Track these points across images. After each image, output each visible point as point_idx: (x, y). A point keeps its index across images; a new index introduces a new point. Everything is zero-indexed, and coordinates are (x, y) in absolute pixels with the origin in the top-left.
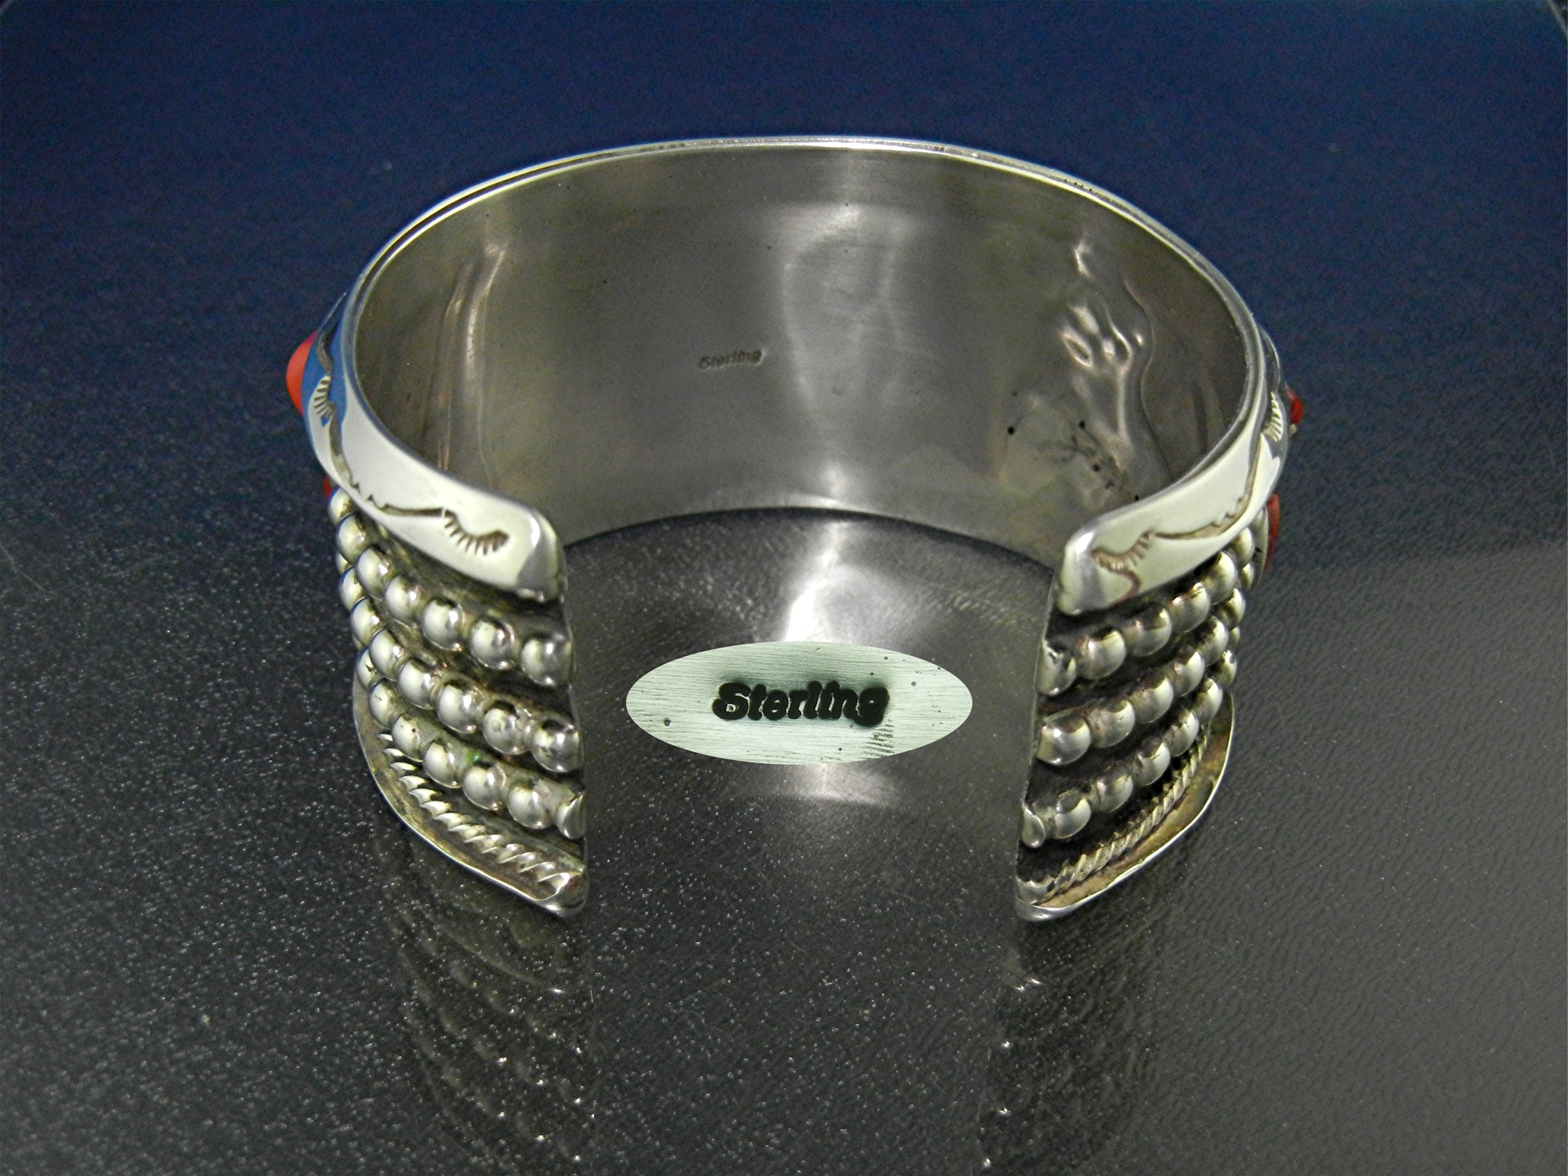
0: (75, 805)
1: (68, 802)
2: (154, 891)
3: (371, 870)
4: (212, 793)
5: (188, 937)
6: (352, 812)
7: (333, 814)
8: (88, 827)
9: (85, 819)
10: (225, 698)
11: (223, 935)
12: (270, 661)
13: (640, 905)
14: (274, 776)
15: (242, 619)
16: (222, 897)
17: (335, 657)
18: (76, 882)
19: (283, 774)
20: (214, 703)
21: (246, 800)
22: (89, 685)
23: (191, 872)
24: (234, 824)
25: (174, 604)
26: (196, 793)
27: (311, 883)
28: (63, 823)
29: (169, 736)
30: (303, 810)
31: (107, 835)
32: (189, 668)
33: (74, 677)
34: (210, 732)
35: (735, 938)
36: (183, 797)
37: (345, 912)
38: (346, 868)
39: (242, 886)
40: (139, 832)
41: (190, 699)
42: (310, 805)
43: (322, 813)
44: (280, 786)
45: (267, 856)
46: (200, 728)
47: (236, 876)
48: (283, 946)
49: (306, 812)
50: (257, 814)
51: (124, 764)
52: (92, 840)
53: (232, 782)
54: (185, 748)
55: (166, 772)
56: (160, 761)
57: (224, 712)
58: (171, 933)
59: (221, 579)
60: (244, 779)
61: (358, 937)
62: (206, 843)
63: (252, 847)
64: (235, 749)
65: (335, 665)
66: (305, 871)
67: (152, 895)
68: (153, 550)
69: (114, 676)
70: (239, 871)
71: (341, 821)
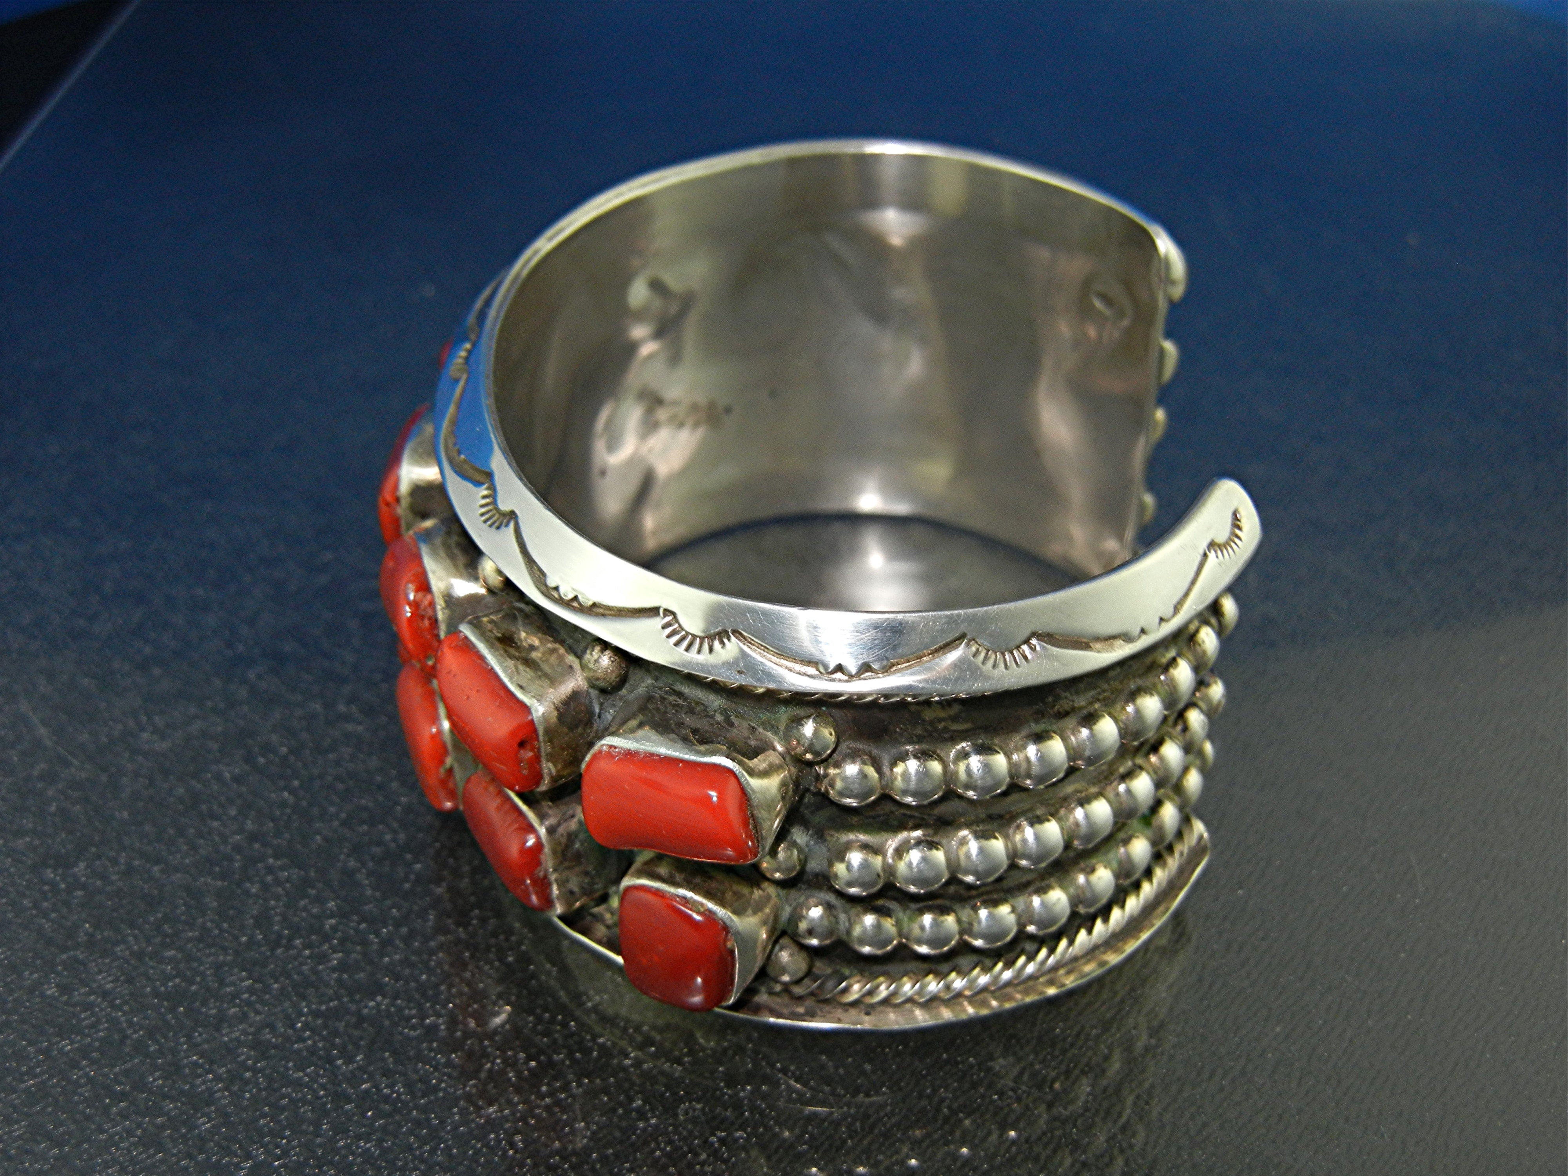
0: (119, 1008)
1: (113, 1007)
2: (208, 1105)
3: (445, 1074)
4: (267, 989)
5: (248, 1156)
6: (420, 1007)
7: (400, 1009)
8: (135, 1032)
9: (130, 1023)
10: (278, 882)
11: (286, 1153)
12: (326, 839)
13: (737, 1106)
14: (334, 969)
15: (292, 792)
16: (283, 1109)
17: (395, 832)
18: (123, 1096)
19: (343, 967)
20: (265, 887)
21: (303, 997)
22: (129, 871)
23: (247, 1082)
24: (293, 1026)
25: (218, 777)
26: (251, 991)
27: (379, 1090)
28: (107, 1029)
29: (219, 927)
30: (366, 1007)
31: (157, 1042)
32: (237, 848)
33: (114, 861)
34: (263, 920)
35: (844, 1142)
36: (235, 996)
37: (418, 1124)
38: (416, 1071)
39: (304, 1096)
40: (190, 1037)
41: (239, 884)
42: (373, 1000)
43: (387, 1010)
44: (339, 981)
45: (330, 1060)
46: (252, 917)
47: (298, 1084)
48: (351, 1165)
49: (371, 1009)
50: (317, 1014)
51: (171, 960)
52: (139, 1048)
53: (289, 976)
54: (236, 938)
55: (218, 967)
56: (209, 955)
57: (277, 898)
58: (230, 1153)
59: (267, 748)
60: (300, 973)
61: (433, 1152)
62: (261, 1048)
63: (313, 1051)
64: (290, 939)
65: (394, 840)
66: (371, 1078)
67: (207, 1110)
69: (157, 861)
70: (300, 1078)
71: (408, 1019)
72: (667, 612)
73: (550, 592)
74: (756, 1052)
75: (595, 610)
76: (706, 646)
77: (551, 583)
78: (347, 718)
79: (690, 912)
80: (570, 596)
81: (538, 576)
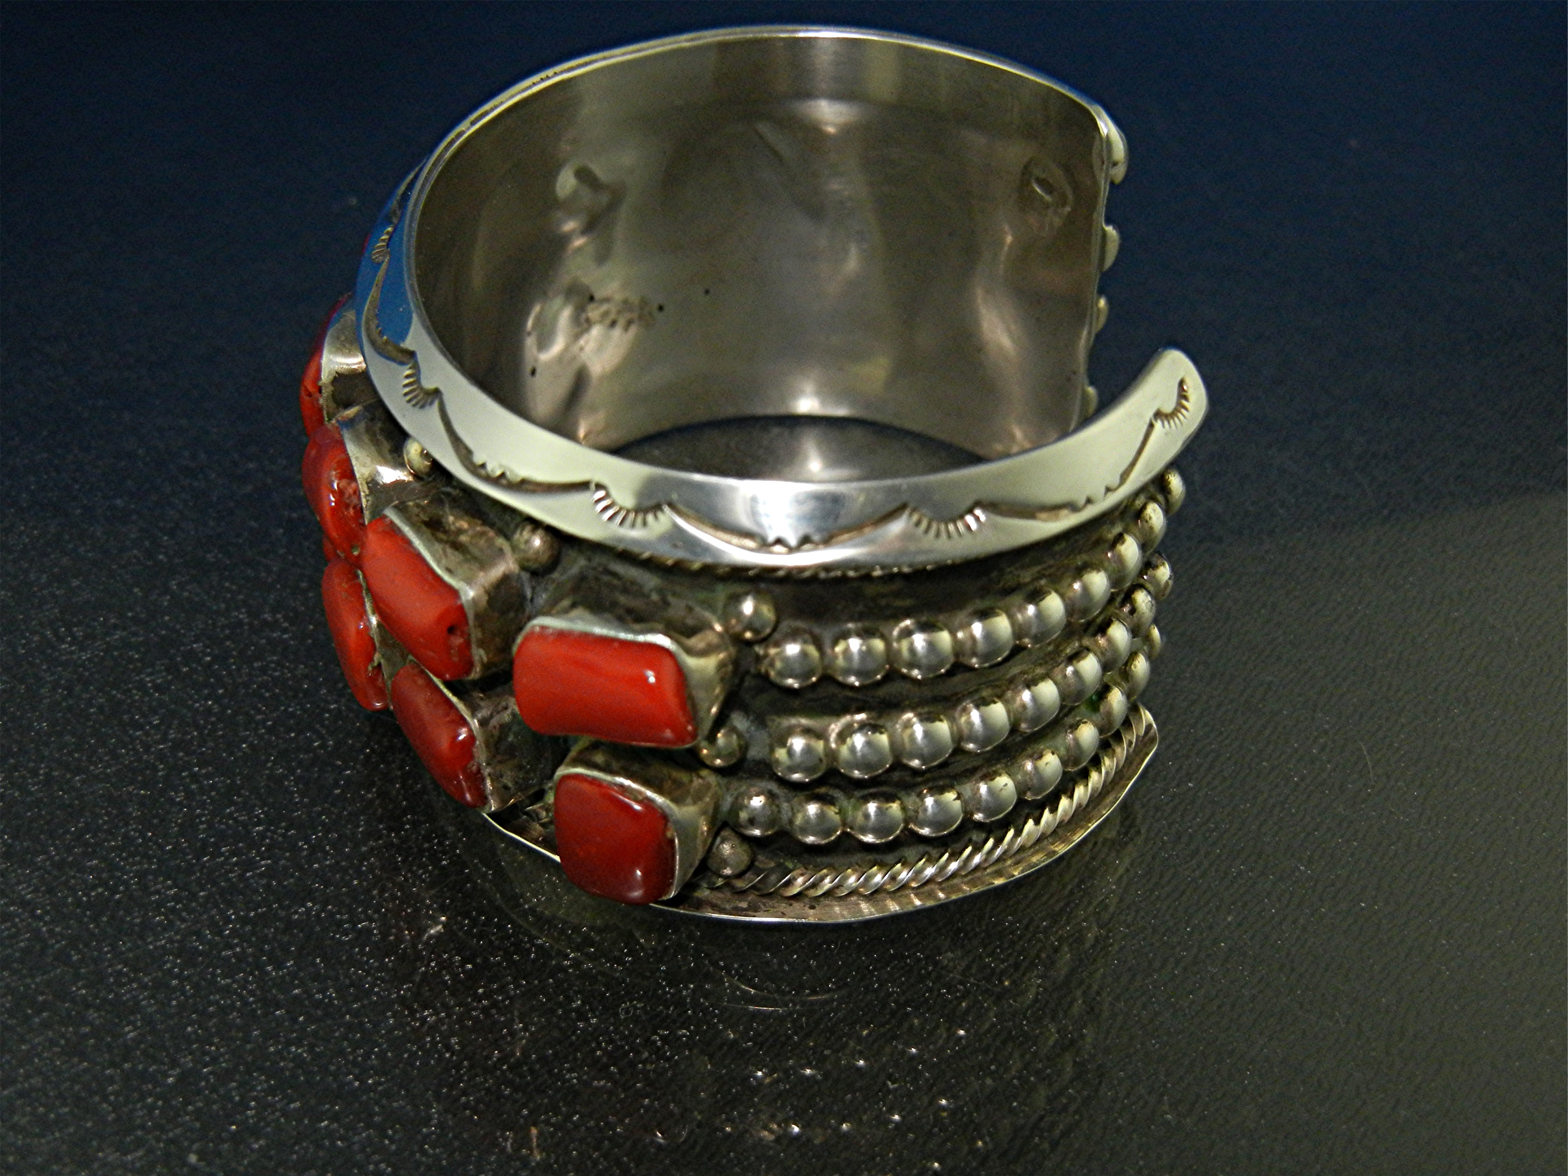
0: (40, 918)
1: (33, 916)
2: (133, 1013)
3: (377, 979)
4: (194, 896)
5: (174, 1063)
6: (351, 912)
7: (331, 915)
8: (58, 942)
9: (52, 933)
10: (202, 790)
11: (214, 1060)
12: (251, 746)
13: (680, 1003)
14: (262, 875)
15: (217, 700)
16: (211, 1016)
17: (321, 737)
18: (44, 1007)
19: (271, 873)
20: (190, 795)
21: (230, 904)
22: (49, 780)
23: (174, 989)
24: (220, 933)
25: (141, 686)
26: (176, 899)
27: (311, 996)
28: (28, 939)
29: (143, 835)
30: (296, 912)
31: (79, 952)
32: (161, 757)
33: (35, 773)
34: (189, 827)
35: (790, 1037)
36: (159, 904)
37: (349, 1027)
38: (348, 976)
39: (233, 1003)
40: (114, 947)
41: (162, 793)
42: (304, 906)
43: (318, 915)
44: (268, 886)
45: (260, 967)
46: (177, 825)
47: (226, 991)
48: (282, 1070)
49: (301, 914)
50: (245, 921)
51: (92, 870)
52: (62, 957)
53: (215, 883)
54: (161, 847)
55: (142, 875)
56: (134, 864)
57: (203, 805)
58: (155, 1060)
59: (190, 656)
60: (228, 880)
61: (367, 1056)
62: (189, 957)
63: (241, 958)
64: (216, 846)
65: (323, 746)
66: (302, 984)
67: (132, 1018)
68: (115, 627)
69: (78, 771)
70: (228, 986)
71: (340, 924)
72: (599, 487)
73: (478, 470)
74: (697, 950)
75: (524, 486)
76: (639, 520)
77: (478, 459)
78: (274, 625)
79: (627, 800)
80: (498, 473)
81: (464, 453)
